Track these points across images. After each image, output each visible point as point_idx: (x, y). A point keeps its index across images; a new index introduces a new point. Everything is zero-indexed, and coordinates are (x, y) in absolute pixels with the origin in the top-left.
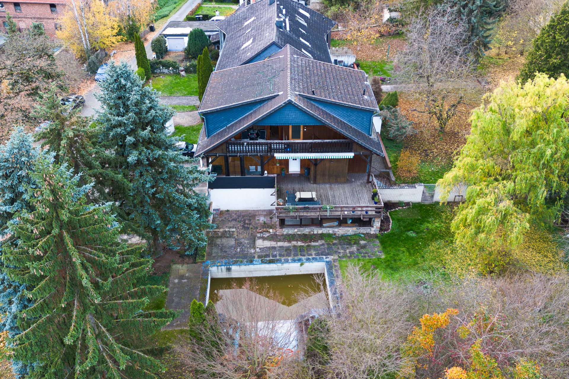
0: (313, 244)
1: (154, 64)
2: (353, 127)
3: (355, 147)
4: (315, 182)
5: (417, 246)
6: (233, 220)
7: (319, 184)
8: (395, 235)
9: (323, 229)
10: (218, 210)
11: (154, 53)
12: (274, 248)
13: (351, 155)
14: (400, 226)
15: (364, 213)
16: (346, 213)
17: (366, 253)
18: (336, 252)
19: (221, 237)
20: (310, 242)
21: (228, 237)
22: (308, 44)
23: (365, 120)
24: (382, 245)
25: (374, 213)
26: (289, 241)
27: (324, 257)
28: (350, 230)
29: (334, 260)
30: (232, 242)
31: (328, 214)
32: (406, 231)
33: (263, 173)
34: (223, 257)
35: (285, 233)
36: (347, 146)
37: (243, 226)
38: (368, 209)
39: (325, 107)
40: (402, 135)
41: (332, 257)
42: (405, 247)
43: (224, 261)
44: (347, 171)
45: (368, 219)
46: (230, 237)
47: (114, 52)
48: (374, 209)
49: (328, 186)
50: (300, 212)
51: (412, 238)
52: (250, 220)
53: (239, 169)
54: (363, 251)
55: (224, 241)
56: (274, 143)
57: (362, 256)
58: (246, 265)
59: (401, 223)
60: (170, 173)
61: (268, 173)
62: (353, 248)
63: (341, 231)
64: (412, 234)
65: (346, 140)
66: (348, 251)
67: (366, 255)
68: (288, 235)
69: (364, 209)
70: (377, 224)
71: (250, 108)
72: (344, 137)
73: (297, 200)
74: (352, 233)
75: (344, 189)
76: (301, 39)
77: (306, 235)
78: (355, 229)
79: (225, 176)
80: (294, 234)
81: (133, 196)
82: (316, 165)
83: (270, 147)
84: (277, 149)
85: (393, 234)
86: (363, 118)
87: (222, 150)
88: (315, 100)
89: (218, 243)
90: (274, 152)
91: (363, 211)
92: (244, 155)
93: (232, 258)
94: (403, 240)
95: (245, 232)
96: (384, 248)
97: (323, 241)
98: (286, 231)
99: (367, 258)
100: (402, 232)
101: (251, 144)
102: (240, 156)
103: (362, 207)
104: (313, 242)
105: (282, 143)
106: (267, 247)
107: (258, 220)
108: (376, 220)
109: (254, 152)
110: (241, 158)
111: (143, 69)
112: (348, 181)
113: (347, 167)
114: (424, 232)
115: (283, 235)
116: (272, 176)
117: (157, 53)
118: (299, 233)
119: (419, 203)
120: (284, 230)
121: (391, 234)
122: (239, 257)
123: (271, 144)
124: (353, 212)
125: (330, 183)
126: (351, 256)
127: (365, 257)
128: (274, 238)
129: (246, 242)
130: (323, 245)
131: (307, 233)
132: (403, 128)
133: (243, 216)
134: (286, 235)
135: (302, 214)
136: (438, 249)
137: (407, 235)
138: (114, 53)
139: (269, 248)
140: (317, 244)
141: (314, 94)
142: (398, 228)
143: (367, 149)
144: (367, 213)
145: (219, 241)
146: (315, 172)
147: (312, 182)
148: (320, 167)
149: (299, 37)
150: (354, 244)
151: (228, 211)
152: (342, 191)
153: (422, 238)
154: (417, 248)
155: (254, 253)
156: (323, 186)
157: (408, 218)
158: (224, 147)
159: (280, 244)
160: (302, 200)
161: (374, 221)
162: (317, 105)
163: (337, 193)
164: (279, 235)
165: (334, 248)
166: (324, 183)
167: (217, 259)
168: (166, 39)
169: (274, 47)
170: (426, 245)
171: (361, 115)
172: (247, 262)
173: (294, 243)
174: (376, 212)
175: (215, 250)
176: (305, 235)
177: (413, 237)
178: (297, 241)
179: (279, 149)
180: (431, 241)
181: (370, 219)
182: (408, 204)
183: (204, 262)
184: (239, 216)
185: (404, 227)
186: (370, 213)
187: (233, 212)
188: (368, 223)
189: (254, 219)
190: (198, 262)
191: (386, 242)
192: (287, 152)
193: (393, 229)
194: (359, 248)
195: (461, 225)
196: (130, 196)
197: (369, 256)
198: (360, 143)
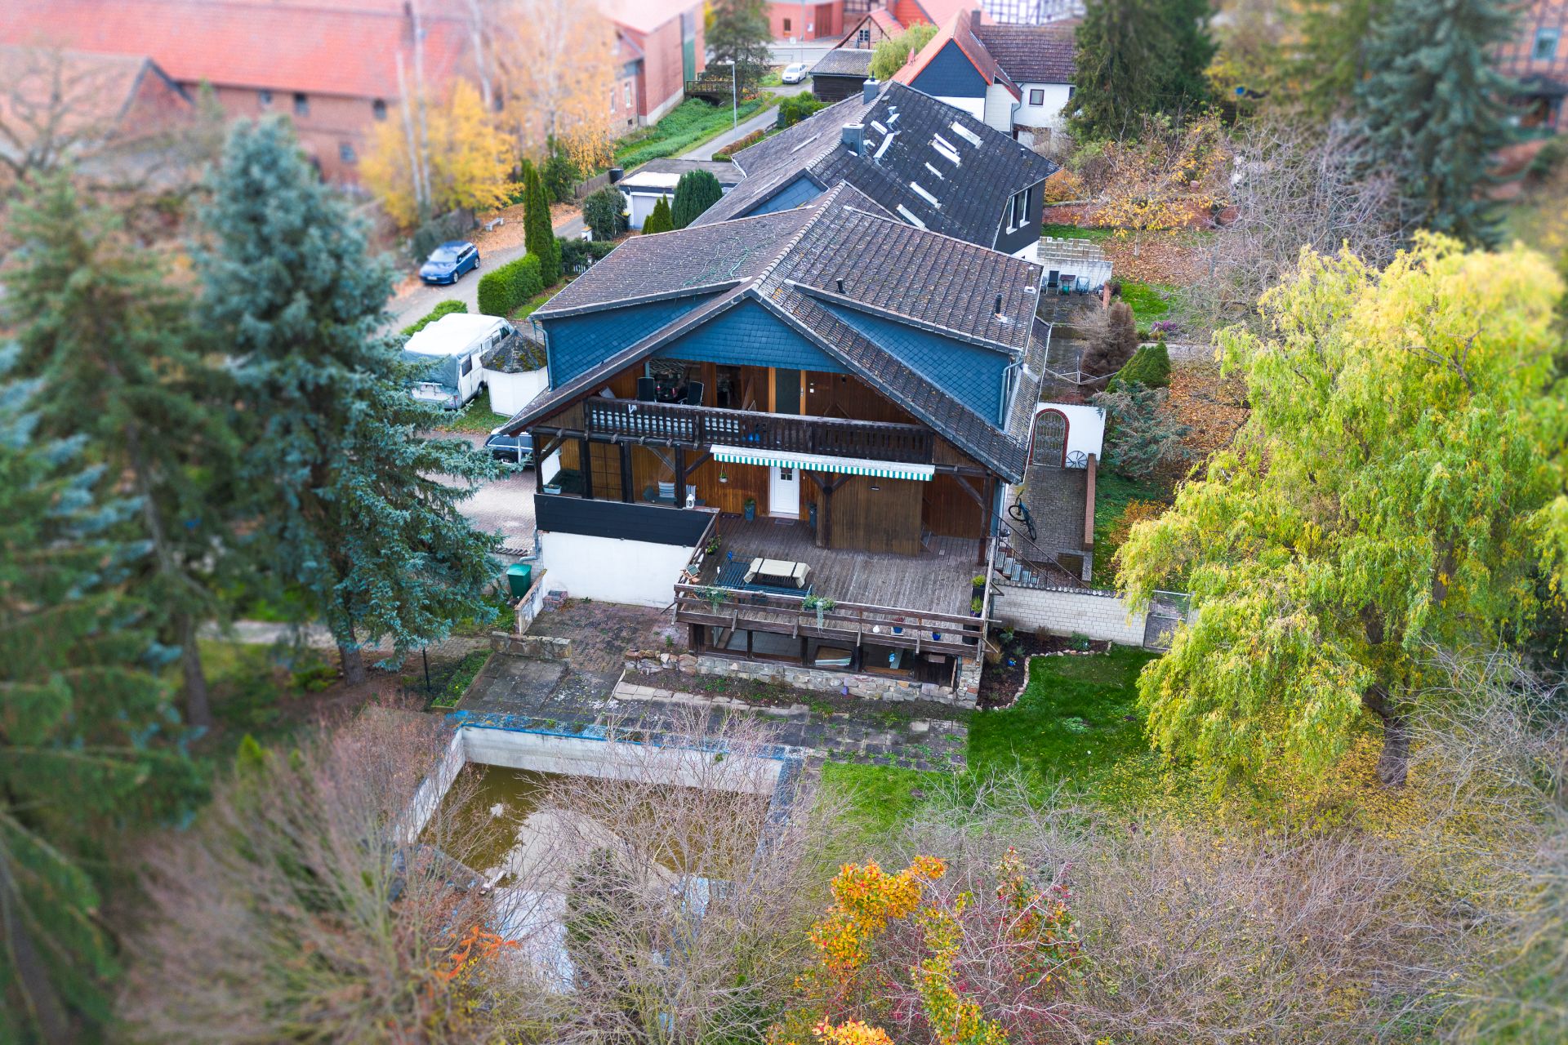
0: (773, 710)
1: (572, 249)
2: (949, 395)
3: (937, 448)
4: (828, 544)
5: (1076, 758)
6: (592, 624)
7: (839, 550)
8: (1023, 721)
9: (812, 673)
10: (559, 594)
11: (588, 228)
12: (658, 706)
13: (924, 472)
14: (1048, 699)
15: (928, 636)
16: (876, 629)
17: (916, 756)
18: (828, 741)
19: (528, 658)
20: (768, 705)
21: (546, 661)
22: (933, 200)
23: (984, 377)
24: (972, 740)
25: (958, 640)
26: (710, 694)
27: (788, 748)
28: (892, 688)
29: (813, 761)
30: (553, 674)
31: (819, 626)
32: (1062, 715)
33: (681, 500)
34: (511, 708)
35: (704, 670)
36: (915, 446)
37: (609, 643)
38: (943, 625)
39: (868, 329)
40: (1149, 460)
41: (811, 751)
42: (1037, 754)
43: (505, 716)
44: (918, 520)
45: (942, 660)
46: (553, 662)
47: (496, 221)
48: (961, 629)
49: (860, 559)
50: (741, 609)
51: (1070, 736)
52: (635, 631)
53: (615, 481)
54: (910, 748)
55: (533, 669)
56: (711, 415)
57: (900, 763)
58: (560, 737)
59: (1057, 691)
60: (365, 436)
61: (698, 501)
62: (883, 737)
63: (866, 686)
64: (1074, 725)
65: (915, 427)
66: (864, 743)
67: (914, 761)
68: (712, 677)
69: (926, 623)
70: (970, 678)
71: (664, 315)
72: (910, 418)
73: (748, 577)
74: (897, 697)
75: (904, 572)
76: (914, 186)
77: (763, 684)
78: (904, 684)
79: (579, 498)
80: (730, 678)
81: (251, 481)
82: (828, 491)
83: (701, 425)
84: (719, 433)
85: (1016, 717)
86: (979, 373)
87: (574, 421)
88: (839, 306)
89: (514, 671)
90: (712, 442)
91: (924, 628)
92: (629, 442)
93: (535, 712)
94: (1041, 736)
95: (607, 658)
96: (975, 749)
97: (806, 708)
98: (707, 665)
99: (914, 768)
100: (1048, 716)
101: (651, 412)
102: (617, 442)
103: (920, 617)
104: (777, 705)
105: (732, 417)
106: (639, 701)
107: (658, 634)
108: (966, 665)
109: (658, 434)
110: (622, 449)
111: (535, 258)
112: (922, 553)
113: (919, 508)
114: (1115, 726)
115: (696, 675)
116: (708, 510)
117: (594, 228)
118: (744, 676)
119: (1137, 647)
120: (700, 659)
121: (1011, 714)
122: (550, 715)
123: (702, 415)
124: (898, 630)
125: (869, 551)
126: (866, 757)
127: (908, 764)
128: (671, 679)
129: (595, 681)
130: (801, 716)
131: (767, 680)
132: (1155, 441)
133: (622, 619)
134: (707, 676)
135: (750, 617)
136: (1139, 775)
137: (1060, 725)
138: (498, 224)
139: (646, 703)
140: (784, 712)
141: (841, 292)
142: (1039, 704)
143: (972, 459)
144: (936, 637)
145: (518, 668)
146: (828, 512)
147: (819, 543)
148: (840, 497)
149: (909, 179)
150: (891, 728)
151: (588, 601)
152: (893, 576)
153: (1102, 741)
154: (1073, 763)
155: (599, 711)
156: (845, 556)
157: (1084, 681)
158: (578, 410)
159: (680, 697)
160: (762, 580)
161: (959, 668)
162: (845, 321)
163: (877, 580)
164: (686, 674)
165: (829, 730)
166: (854, 549)
167: (491, 711)
168: (628, 198)
169: (804, 185)
170: (1105, 760)
171: (974, 363)
172: (565, 729)
173: (721, 701)
174: (965, 639)
175: (497, 687)
176: (759, 685)
177: (1075, 733)
178: (731, 696)
179: (725, 434)
180: (1126, 751)
181: (950, 659)
182: (1099, 645)
183: (451, 711)
184: (609, 618)
185: (1061, 704)
186: (946, 639)
187: (600, 605)
188: (943, 671)
189: (649, 629)
190: (435, 710)
191: (988, 736)
192: (749, 445)
193: (1022, 702)
194: (901, 740)
195: (1164, 684)
196: (242, 479)
197: (919, 765)
198: (950, 437)
